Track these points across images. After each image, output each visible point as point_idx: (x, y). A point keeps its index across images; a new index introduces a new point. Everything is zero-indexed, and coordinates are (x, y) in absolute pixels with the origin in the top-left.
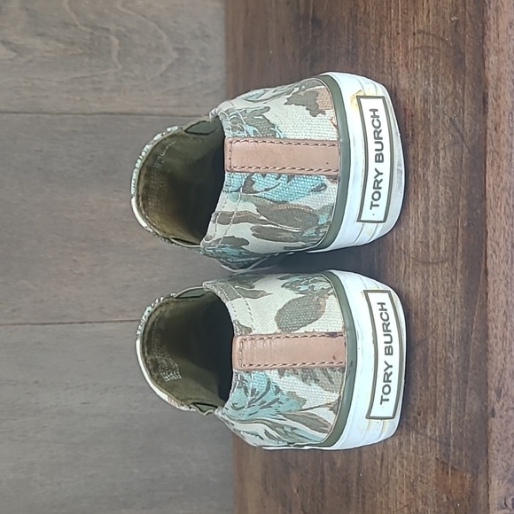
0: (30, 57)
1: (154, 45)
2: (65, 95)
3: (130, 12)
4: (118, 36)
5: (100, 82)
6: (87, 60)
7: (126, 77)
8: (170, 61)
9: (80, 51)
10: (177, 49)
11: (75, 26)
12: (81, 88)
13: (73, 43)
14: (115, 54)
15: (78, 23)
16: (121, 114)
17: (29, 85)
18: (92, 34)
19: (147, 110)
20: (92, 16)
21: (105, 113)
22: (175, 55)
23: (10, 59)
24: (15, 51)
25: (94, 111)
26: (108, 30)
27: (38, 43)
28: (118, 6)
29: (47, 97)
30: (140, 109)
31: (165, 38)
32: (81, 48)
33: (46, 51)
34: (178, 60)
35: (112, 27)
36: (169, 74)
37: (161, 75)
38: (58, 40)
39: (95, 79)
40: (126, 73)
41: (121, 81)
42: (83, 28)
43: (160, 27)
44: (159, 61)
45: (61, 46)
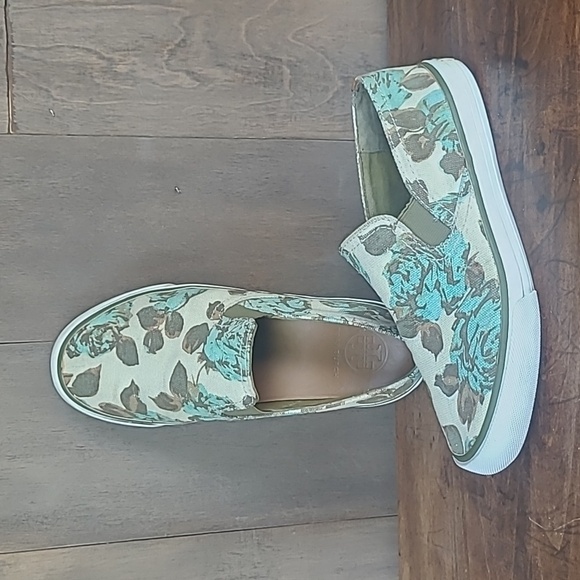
0: (211, 85)
1: (321, 74)
2: (243, 122)
3: (299, 43)
4: (289, 66)
5: (274, 109)
6: (262, 88)
7: (296, 103)
8: (336, 89)
9: (256, 80)
10: (342, 78)
11: (252, 56)
12: (257, 115)
13: (249, 73)
14: (286, 83)
15: (253, 54)
16: (293, 138)
17: (211, 112)
18: (266, 64)
19: (316, 134)
20: (267, 48)
21: (278, 138)
22: (340, 83)
23: (194, 88)
24: (198, 81)
25: (269, 136)
26: (281, 60)
27: (218, 73)
28: (290, 38)
29: (226, 123)
30: (309, 134)
31: (331, 66)
32: (257, 77)
33: (226, 81)
34: (343, 87)
35: (284, 58)
36: (336, 101)
37: (328, 102)
38: (236, 70)
39: (270, 106)
40: (297, 101)
41: (292, 108)
42: (259, 59)
43: (327, 58)
44: (326, 89)
45: (239, 75)
